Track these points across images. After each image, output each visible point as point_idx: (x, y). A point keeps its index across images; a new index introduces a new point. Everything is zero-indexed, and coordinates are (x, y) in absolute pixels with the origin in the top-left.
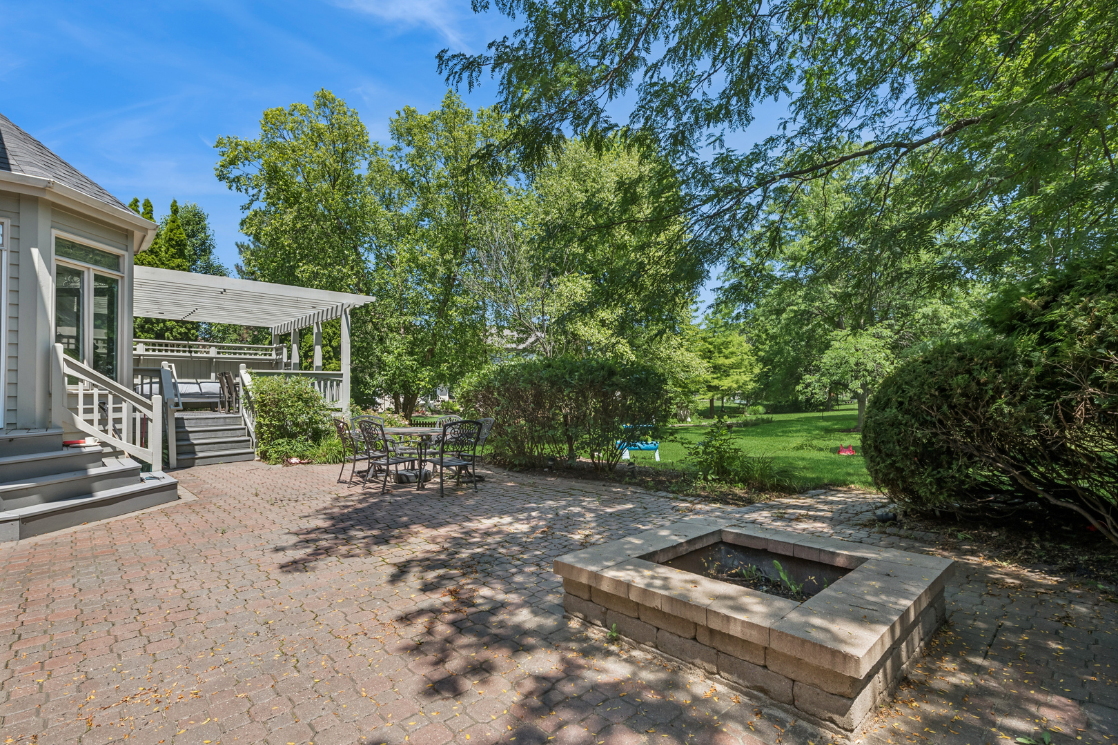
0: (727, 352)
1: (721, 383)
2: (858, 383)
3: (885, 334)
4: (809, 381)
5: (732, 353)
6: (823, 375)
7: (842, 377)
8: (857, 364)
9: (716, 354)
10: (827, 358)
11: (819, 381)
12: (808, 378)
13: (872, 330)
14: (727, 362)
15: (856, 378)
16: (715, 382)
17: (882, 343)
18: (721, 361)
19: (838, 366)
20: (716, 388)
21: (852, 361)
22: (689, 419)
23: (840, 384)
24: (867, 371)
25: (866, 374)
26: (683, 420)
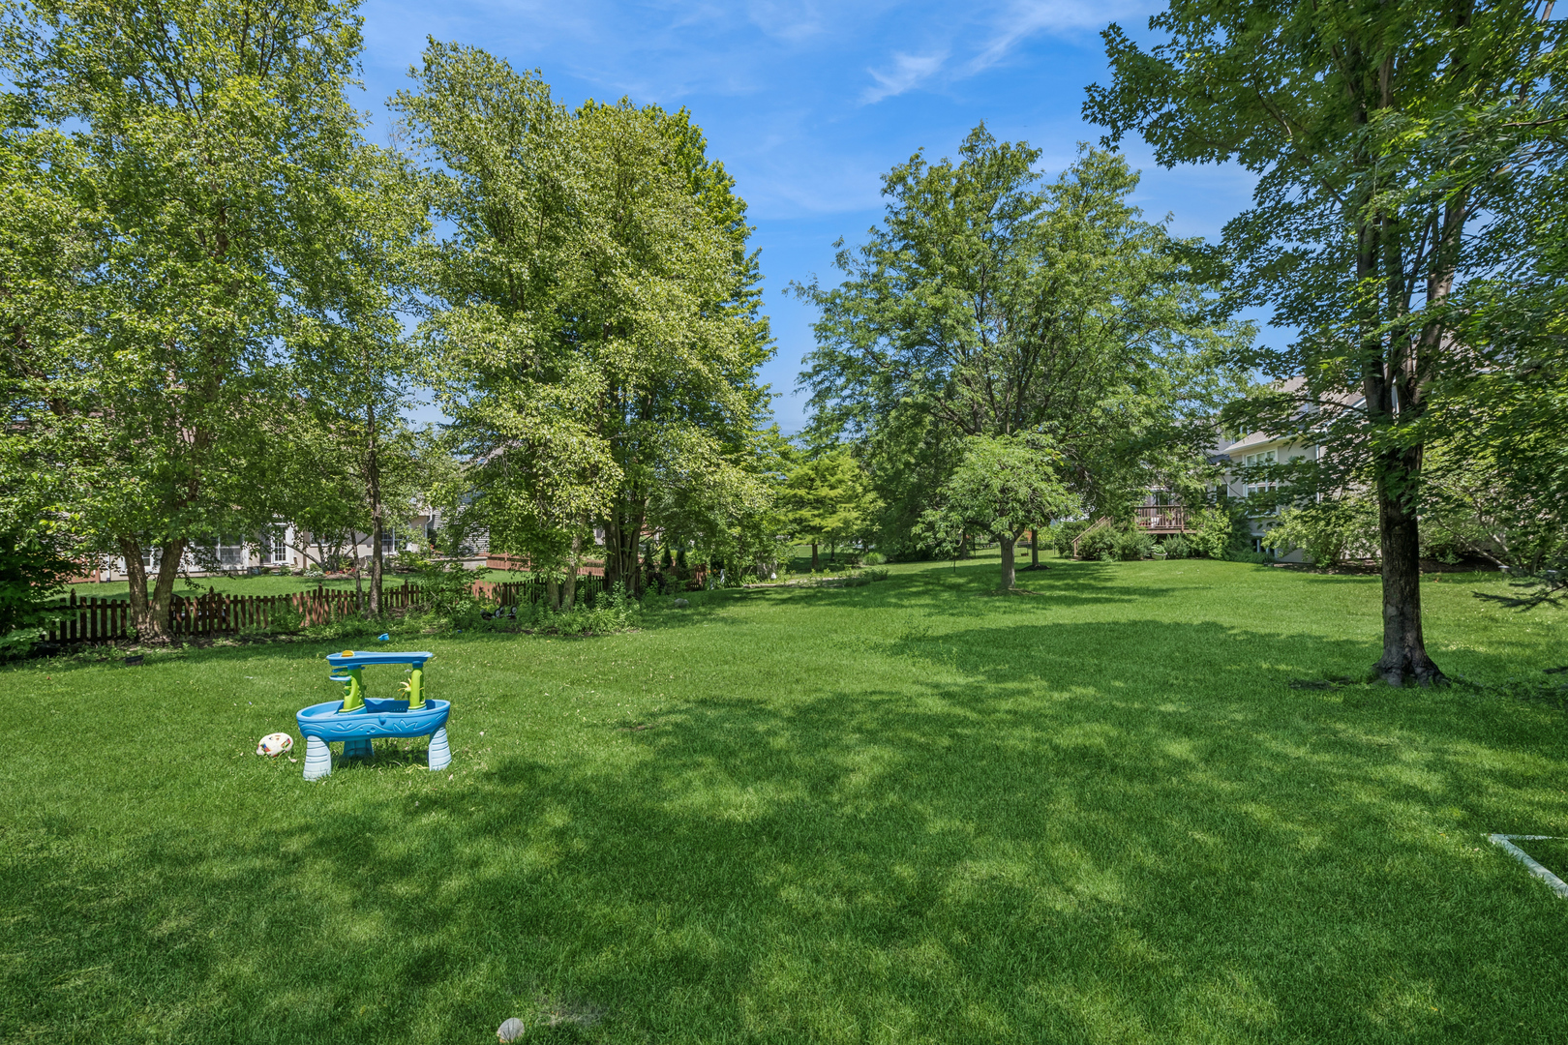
0: (833, 480)
1: (824, 523)
2: (1005, 521)
3: (1044, 443)
4: (931, 519)
5: (840, 482)
6: (952, 508)
7: (979, 514)
8: (1003, 491)
9: (818, 483)
10: (958, 482)
11: (945, 518)
12: (931, 515)
13: (1025, 435)
14: (833, 493)
15: (1002, 513)
16: (817, 522)
17: (1038, 457)
18: (825, 492)
19: (974, 493)
20: (818, 530)
21: (996, 484)
22: (774, 576)
23: (977, 523)
24: (1019, 501)
25: (1017, 506)
26: (764, 577)
